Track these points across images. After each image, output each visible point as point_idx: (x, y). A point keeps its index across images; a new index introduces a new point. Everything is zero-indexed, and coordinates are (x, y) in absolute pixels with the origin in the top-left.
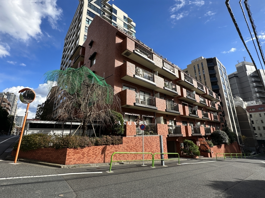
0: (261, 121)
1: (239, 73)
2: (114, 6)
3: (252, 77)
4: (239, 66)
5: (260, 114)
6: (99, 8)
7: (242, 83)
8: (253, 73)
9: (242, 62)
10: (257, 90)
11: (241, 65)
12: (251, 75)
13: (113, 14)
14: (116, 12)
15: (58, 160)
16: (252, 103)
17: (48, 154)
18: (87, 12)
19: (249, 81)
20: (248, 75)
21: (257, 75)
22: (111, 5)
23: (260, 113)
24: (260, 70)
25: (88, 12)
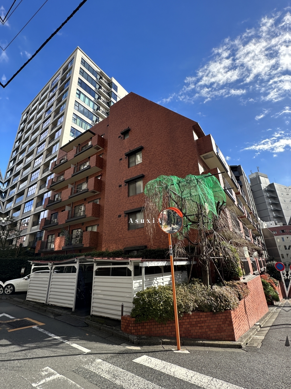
0: (284, 247)
1: (253, 186)
2: (114, 81)
3: (267, 191)
4: (253, 177)
5: (283, 238)
6: (95, 79)
7: (256, 198)
8: (267, 187)
9: (256, 173)
10: (272, 208)
11: (254, 176)
12: (266, 189)
13: (113, 90)
14: (116, 88)
15: (222, 333)
16: (271, 224)
17: (203, 325)
18: (78, 82)
19: (265, 196)
20: (263, 189)
21: (271, 189)
22: (110, 78)
23: (282, 236)
24: (274, 183)
25: (80, 81)
